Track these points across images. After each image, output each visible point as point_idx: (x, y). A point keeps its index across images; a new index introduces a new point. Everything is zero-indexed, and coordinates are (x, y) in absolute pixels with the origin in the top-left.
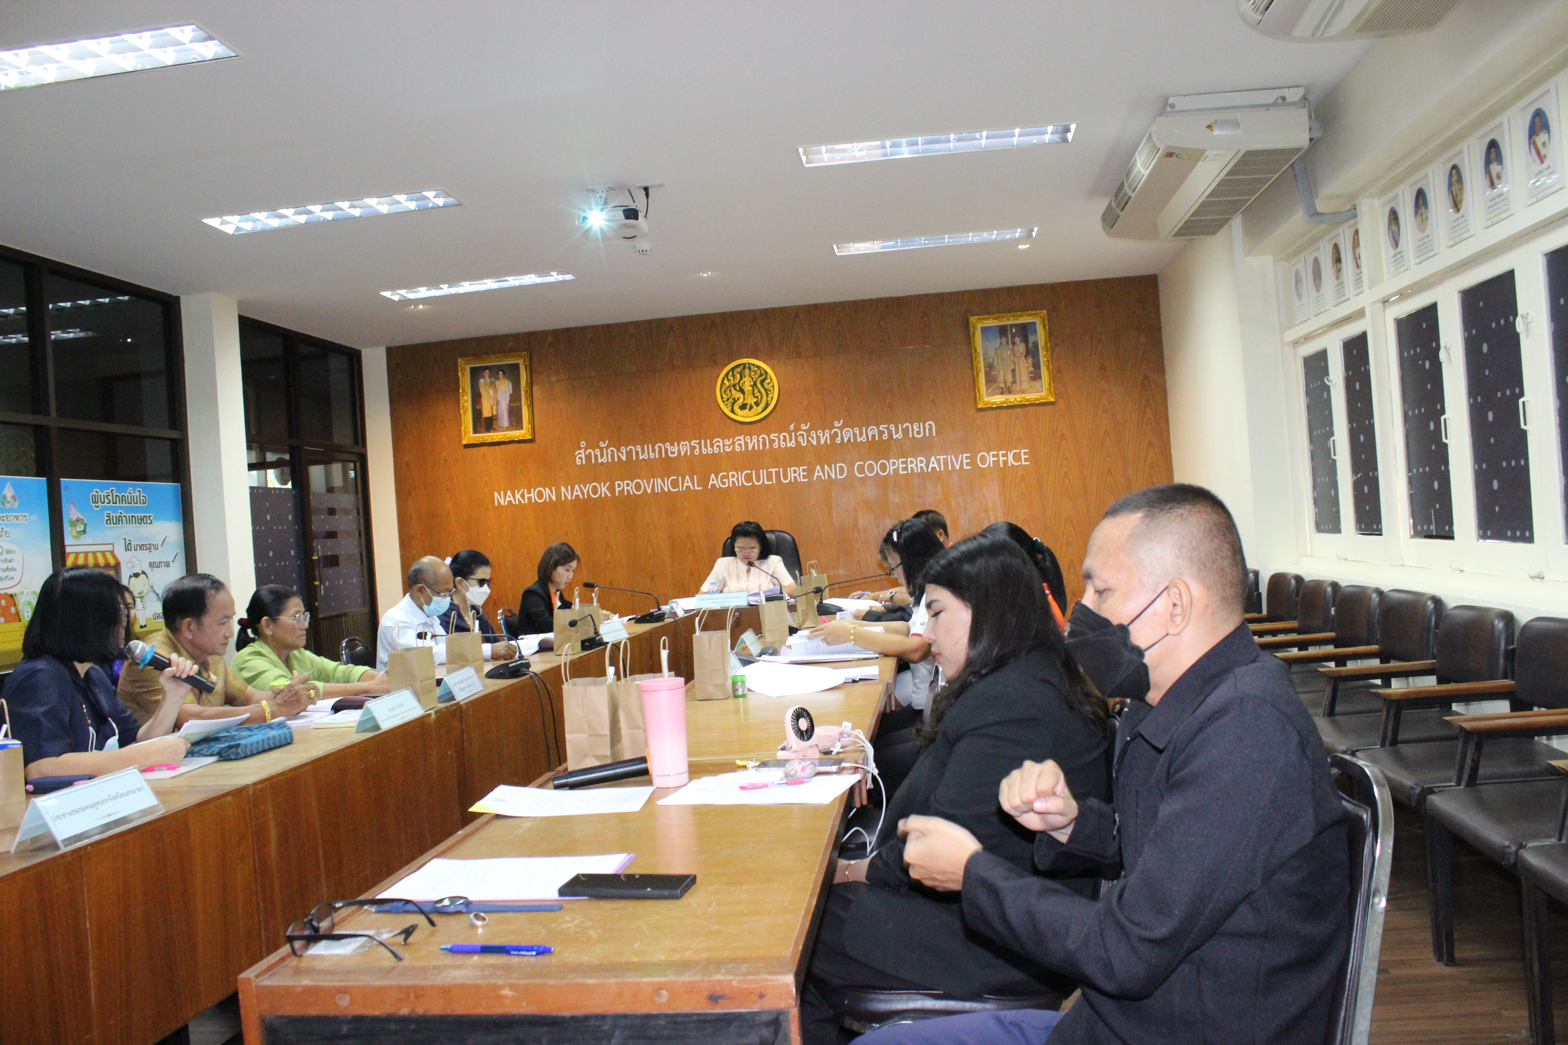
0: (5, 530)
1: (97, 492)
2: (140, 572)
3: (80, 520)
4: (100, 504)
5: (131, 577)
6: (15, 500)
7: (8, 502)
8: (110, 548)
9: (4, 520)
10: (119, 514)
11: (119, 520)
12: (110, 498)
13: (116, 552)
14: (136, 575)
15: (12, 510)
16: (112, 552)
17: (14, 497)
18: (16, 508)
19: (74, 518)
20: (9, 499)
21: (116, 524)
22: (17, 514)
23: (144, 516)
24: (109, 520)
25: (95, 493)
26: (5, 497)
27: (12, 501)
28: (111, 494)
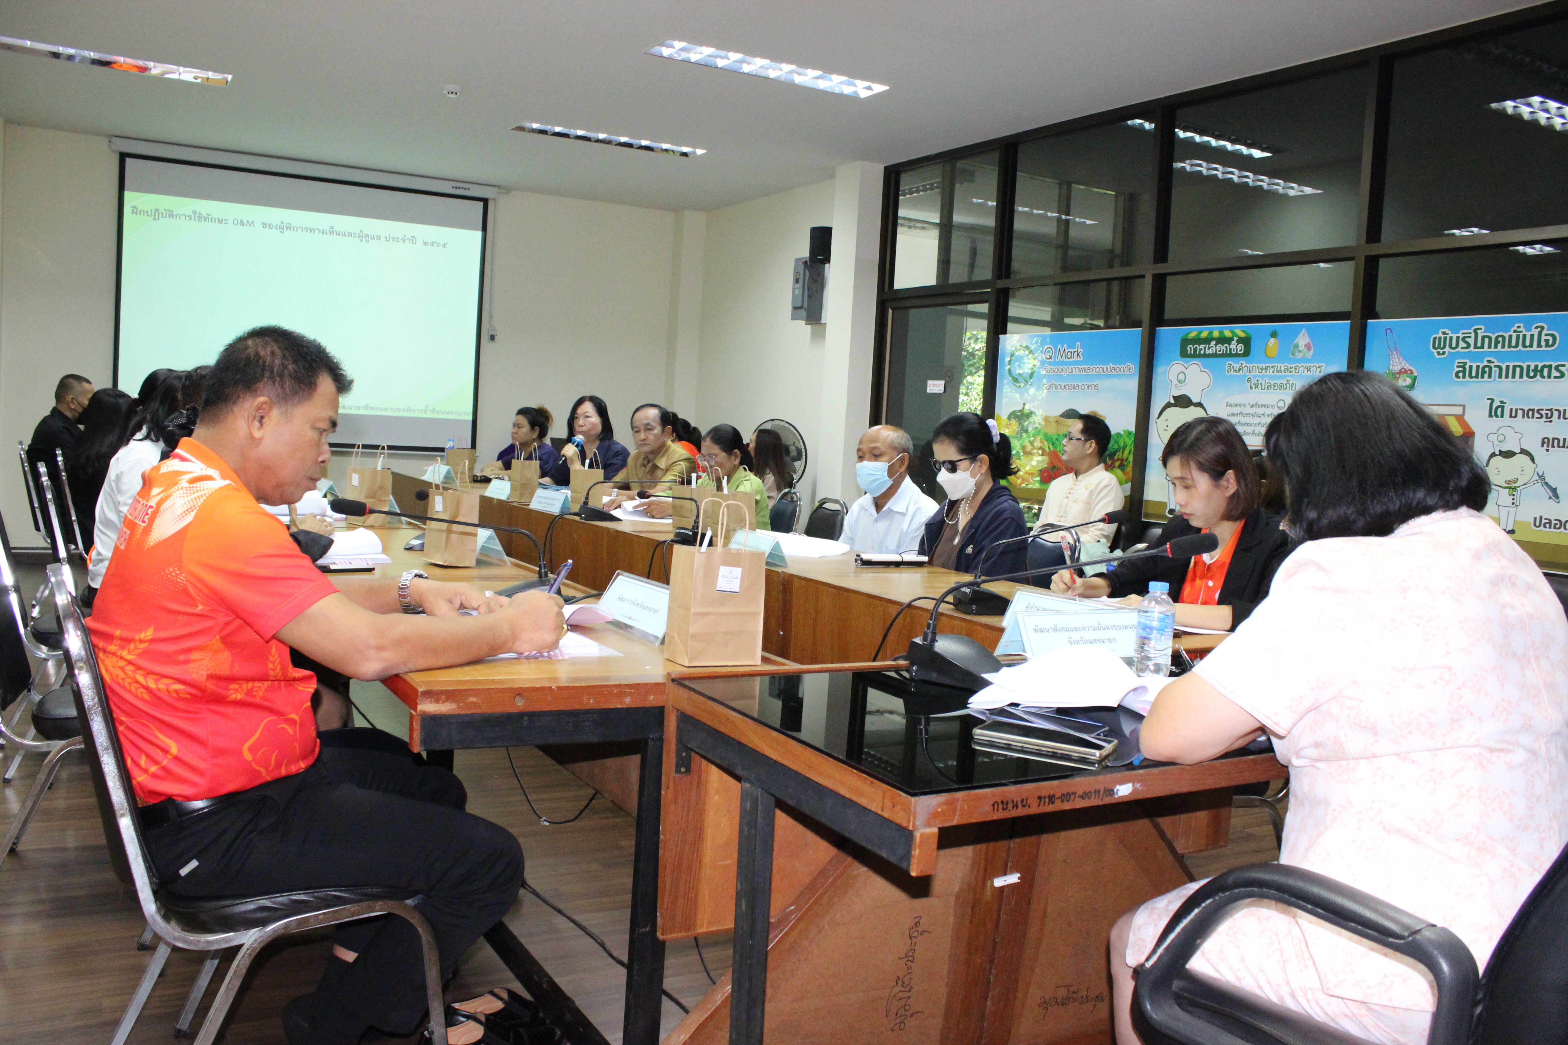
0: (1291, 382)
1: (1444, 333)
2: (1518, 450)
3: (1406, 372)
4: (1447, 349)
5: (1493, 455)
6: (1309, 349)
7: (1300, 351)
8: (1458, 411)
9: (1291, 372)
10: (1486, 363)
11: (1482, 372)
12: (1471, 341)
13: (1466, 418)
14: (1508, 454)
15: (1303, 360)
16: (1460, 418)
17: (1308, 347)
18: (1310, 358)
19: (1397, 368)
20: (1302, 348)
21: (1477, 377)
22: (1308, 365)
23: (1544, 366)
24: (1464, 372)
25: (1440, 335)
26: (1297, 346)
27: (1306, 349)
28: (1473, 335)
